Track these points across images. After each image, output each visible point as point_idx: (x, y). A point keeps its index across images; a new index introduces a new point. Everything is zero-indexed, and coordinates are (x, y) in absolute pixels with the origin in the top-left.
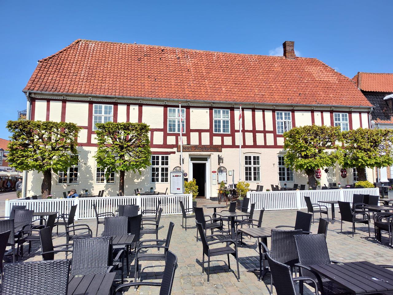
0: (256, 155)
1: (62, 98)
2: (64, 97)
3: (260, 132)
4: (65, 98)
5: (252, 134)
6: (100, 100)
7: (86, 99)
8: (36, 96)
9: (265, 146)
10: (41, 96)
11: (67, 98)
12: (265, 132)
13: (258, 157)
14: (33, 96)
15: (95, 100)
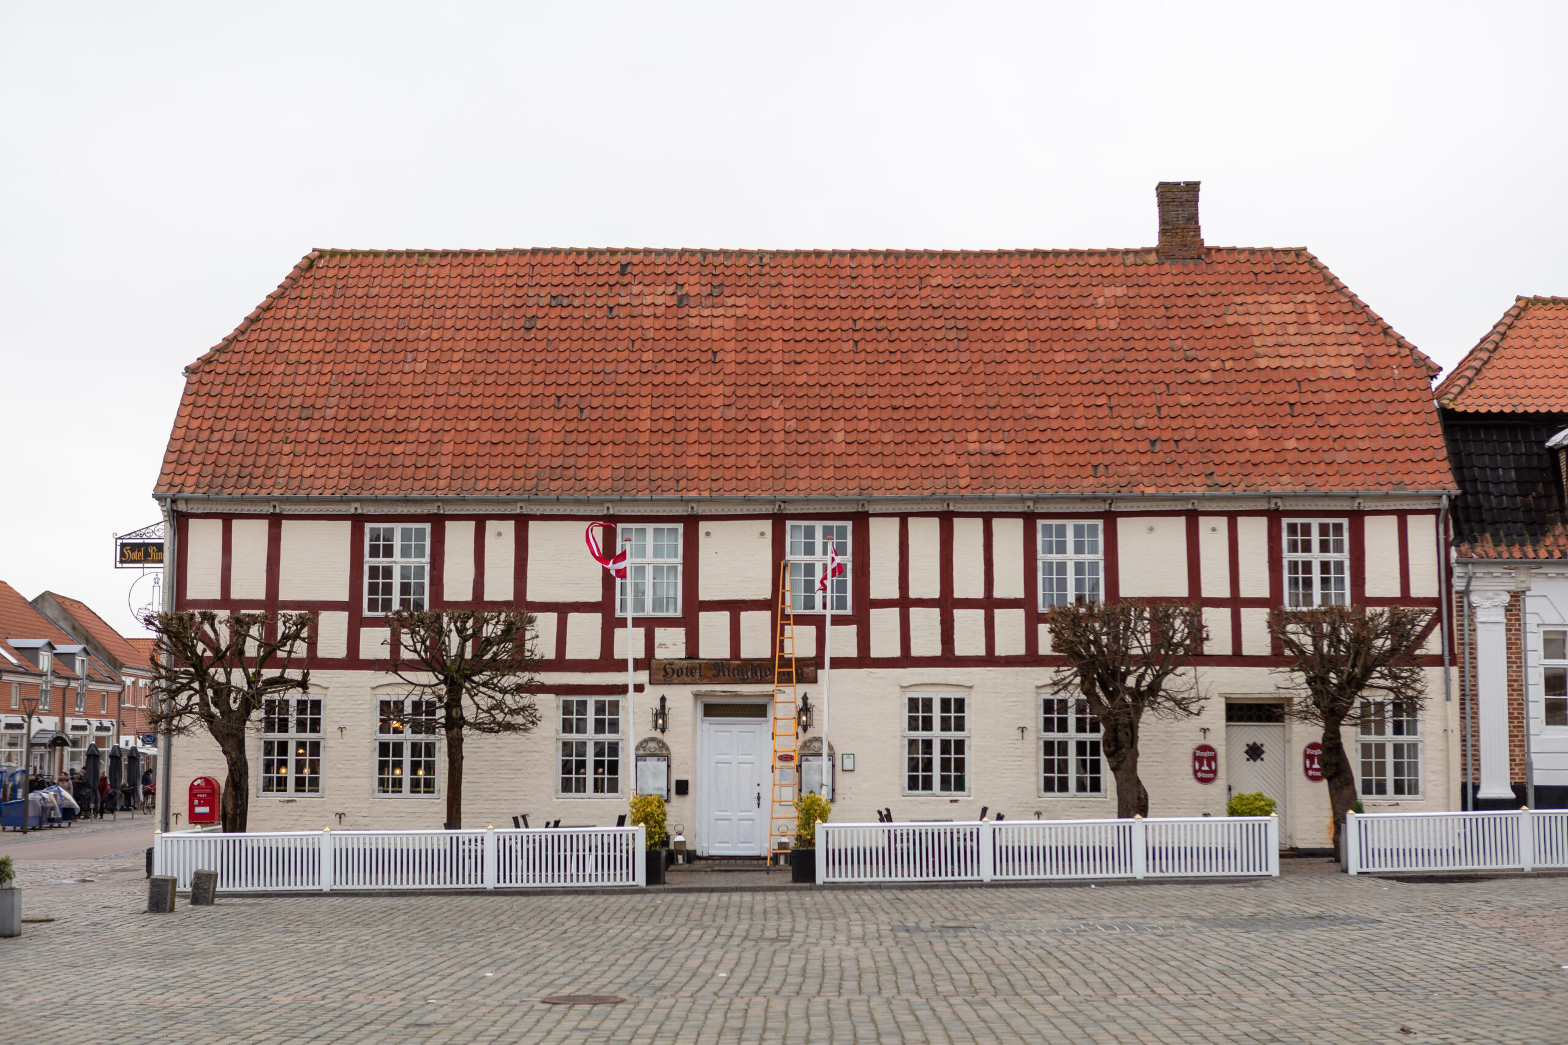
0: (952, 694)
1: (268, 509)
2: (275, 507)
3: (968, 604)
4: (278, 511)
5: (936, 612)
6: (386, 510)
7: (343, 509)
8: (190, 506)
9: (990, 659)
10: (206, 506)
11: (283, 507)
12: (989, 604)
13: (960, 704)
14: (182, 507)
15: (371, 510)
